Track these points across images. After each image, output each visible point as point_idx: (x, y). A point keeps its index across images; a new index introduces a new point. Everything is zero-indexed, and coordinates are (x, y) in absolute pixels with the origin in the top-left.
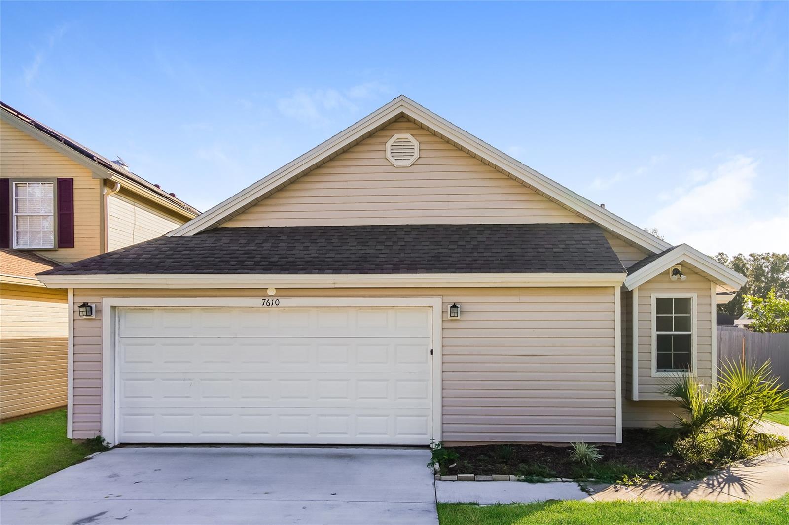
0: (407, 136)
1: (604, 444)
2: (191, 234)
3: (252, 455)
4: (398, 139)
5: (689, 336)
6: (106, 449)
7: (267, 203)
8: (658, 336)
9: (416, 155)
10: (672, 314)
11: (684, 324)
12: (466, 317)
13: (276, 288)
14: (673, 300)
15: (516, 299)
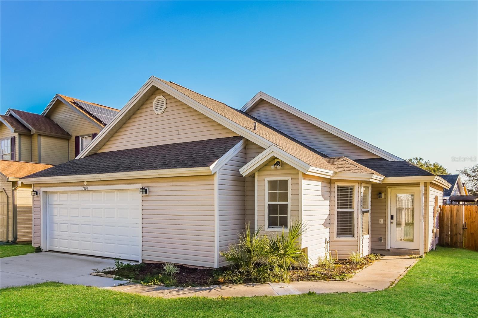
0: (161, 97)
1: (210, 268)
2: (83, 157)
3: (71, 258)
4: (158, 99)
5: (287, 205)
6: (41, 252)
7: (111, 140)
8: (269, 205)
9: (164, 107)
10: (277, 191)
11: (284, 197)
12: (151, 194)
13: (87, 181)
14: (278, 181)
15: (170, 184)
